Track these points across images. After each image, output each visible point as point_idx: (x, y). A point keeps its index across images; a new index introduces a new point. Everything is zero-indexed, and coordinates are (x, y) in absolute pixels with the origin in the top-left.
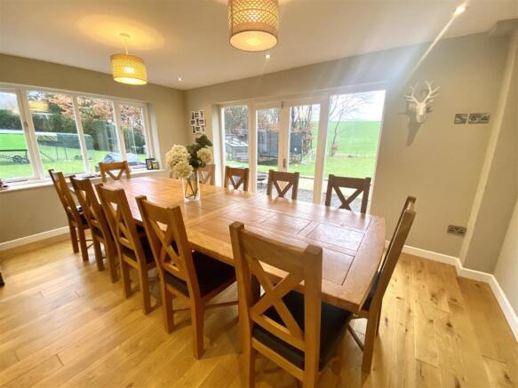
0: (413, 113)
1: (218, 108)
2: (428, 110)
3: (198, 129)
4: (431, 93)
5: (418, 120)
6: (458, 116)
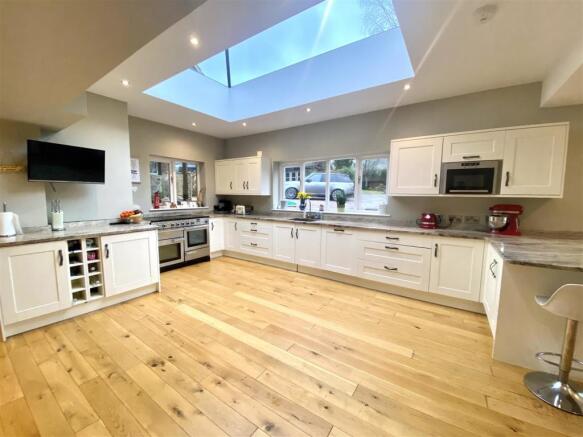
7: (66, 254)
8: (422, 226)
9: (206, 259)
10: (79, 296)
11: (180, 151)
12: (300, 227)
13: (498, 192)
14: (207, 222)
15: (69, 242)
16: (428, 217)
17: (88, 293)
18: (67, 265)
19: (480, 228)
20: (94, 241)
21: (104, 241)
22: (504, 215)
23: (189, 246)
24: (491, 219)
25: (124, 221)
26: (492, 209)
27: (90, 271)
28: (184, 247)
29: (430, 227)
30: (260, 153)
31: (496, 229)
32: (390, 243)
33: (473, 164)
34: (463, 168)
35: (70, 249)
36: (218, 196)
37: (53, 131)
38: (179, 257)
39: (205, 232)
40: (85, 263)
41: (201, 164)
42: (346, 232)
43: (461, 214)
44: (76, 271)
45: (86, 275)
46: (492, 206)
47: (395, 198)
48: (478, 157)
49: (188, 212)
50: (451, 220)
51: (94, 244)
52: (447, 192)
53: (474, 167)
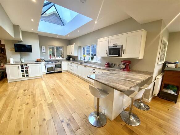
7: (20, 67)
9: (61, 72)
10: (23, 76)
11: (56, 44)
12: (79, 65)
13: (121, 56)
14: (61, 63)
15: (21, 65)
17: (25, 76)
18: (20, 70)
20: (26, 65)
21: (28, 65)
22: (125, 64)
23: (56, 68)
24: (121, 65)
25: (37, 61)
27: (26, 71)
28: (55, 68)
30: (74, 44)
32: (94, 71)
33: (115, 46)
34: (113, 48)
35: (21, 66)
36: (68, 56)
37: (21, 41)
38: (53, 71)
39: (61, 65)
40: (24, 70)
41: (63, 47)
42: (86, 67)
43: (117, 63)
44: (23, 71)
45: (25, 72)
46: (122, 61)
47: (102, 57)
48: (117, 44)
49: (59, 60)
50: (114, 65)
51: (27, 66)
52: (109, 56)
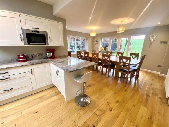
0: (151, 41)
1: (102, 38)
2: (154, 40)
3: (96, 43)
4: (155, 37)
5: (152, 42)
6: (161, 42)
8: (19, 61)
13: (48, 44)
16: (22, 56)
19: (44, 57)
22: (51, 52)
24: (47, 54)
26: (47, 50)
29: (24, 61)
31: (50, 57)
34: (33, 33)
43: (36, 53)
48: (38, 29)
50: (32, 56)
52: (29, 44)
53: (37, 33)
